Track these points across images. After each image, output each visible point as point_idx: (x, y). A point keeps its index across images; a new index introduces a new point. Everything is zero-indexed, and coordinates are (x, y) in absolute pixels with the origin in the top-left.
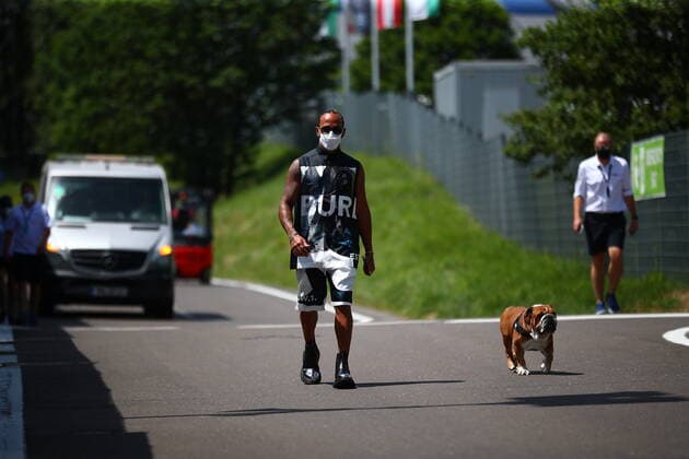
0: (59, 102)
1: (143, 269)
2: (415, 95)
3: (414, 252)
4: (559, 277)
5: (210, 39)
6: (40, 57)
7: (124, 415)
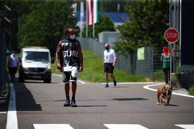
0: (23, 38)
1: (44, 72)
2: (95, 38)
3: (94, 69)
4: (123, 75)
5: (54, 26)
6: (20, 29)
7: (36, 101)
